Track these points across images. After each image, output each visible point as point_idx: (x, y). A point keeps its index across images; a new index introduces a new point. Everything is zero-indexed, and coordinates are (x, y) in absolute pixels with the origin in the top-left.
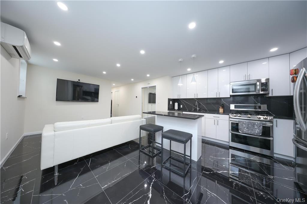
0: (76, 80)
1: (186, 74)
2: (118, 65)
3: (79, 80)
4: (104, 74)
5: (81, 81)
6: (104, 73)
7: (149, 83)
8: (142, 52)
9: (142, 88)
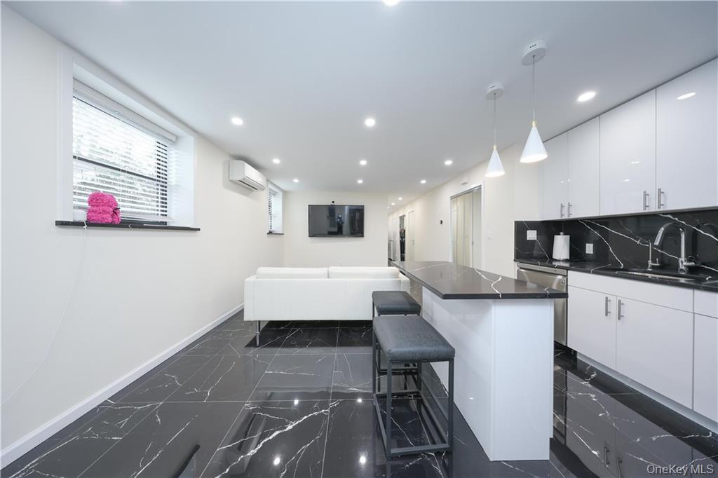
0: (331, 203)
1: (599, 115)
2: (363, 163)
3: (333, 202)
4: (360, 184)
5: (335, 204)
6: (360, 182)
7: (465, 181)
8: (370, 122)
9: (452, 198)
